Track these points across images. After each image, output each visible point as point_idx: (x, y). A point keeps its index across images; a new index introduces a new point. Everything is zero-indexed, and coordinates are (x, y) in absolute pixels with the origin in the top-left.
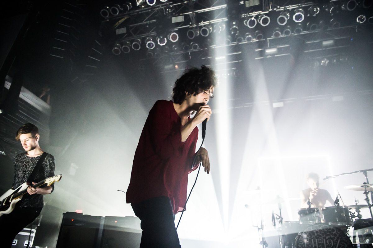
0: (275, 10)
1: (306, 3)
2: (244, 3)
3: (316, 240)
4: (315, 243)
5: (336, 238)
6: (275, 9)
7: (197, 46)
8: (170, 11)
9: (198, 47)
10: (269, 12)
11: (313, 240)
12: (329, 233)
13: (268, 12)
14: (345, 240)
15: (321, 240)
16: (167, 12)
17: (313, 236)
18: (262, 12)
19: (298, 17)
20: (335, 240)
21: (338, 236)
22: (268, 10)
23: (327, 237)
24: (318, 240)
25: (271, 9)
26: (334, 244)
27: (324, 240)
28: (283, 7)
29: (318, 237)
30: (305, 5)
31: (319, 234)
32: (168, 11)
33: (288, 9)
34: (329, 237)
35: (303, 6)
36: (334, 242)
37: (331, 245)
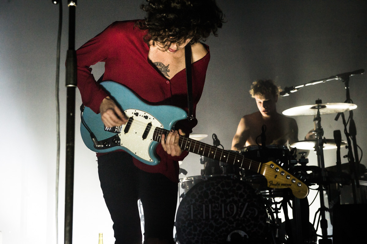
3: (210, 206)
4: (207, 211)
5: (242, 200)
11: (204, 206)
12: (231, 193)
14: (256, 203)
15: (217, 205)
17: (206, 200)
20: (240, 204)
21: (245, 197)
23: (228, 200)
24: (213, 205)
26: (237, 210)
27: (223, 205)
29: (213, 200)
31: (216, 195)
34: (231, 199)
36: (237, 207)
37: (233, 212)
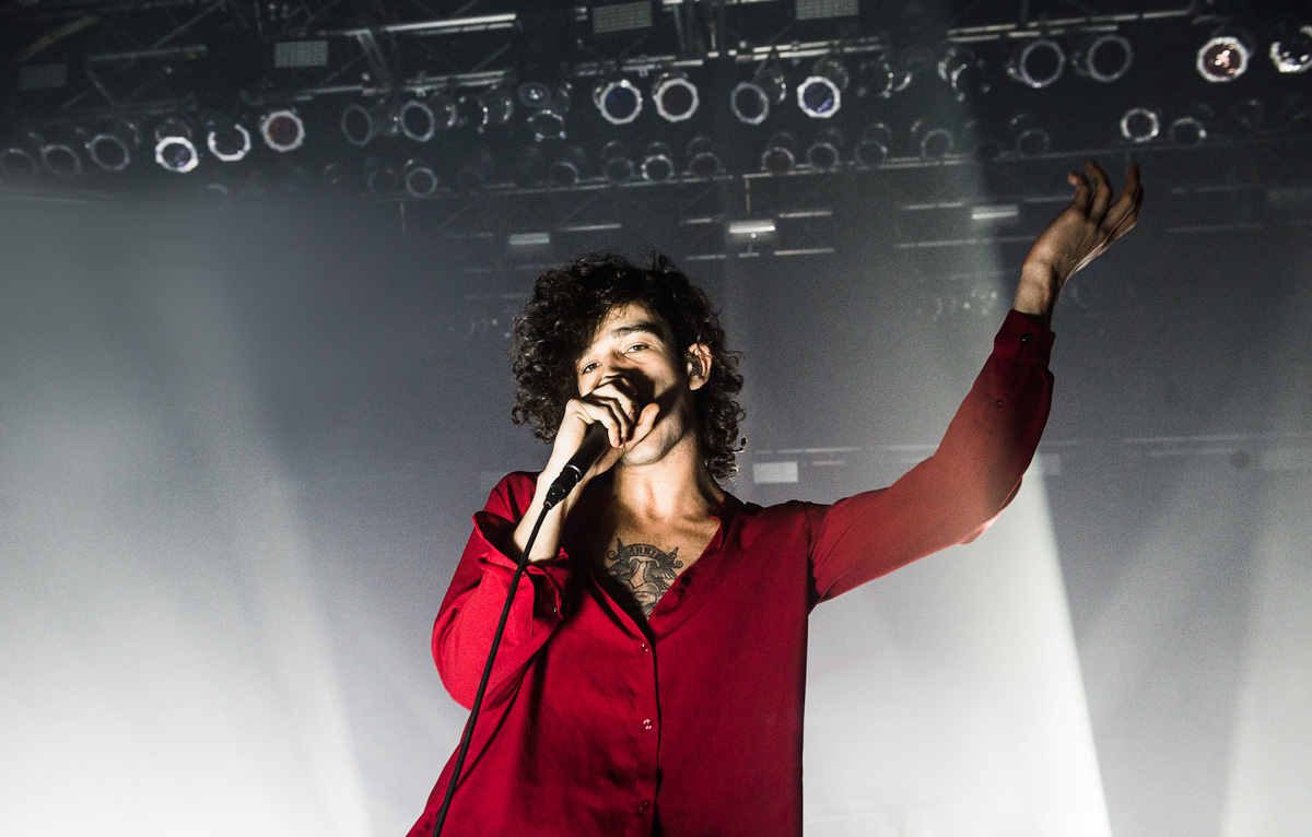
0: (734, 57)
1: (862, 40)
2: (589, 13)
6: (733, 53)
7: (428, 179)
8: (284, 16)
9: (435, 182)
10: (708, 61)
13: (699, 63)
16: (273, 18)
18: (678, 59)
19: (818, 96)
22: (703, 56)
25: (717, 49)
28: (767, 45)
30: (861, 45)
32: (278, 12)
33: (783, 55)
35: (848, 50)
